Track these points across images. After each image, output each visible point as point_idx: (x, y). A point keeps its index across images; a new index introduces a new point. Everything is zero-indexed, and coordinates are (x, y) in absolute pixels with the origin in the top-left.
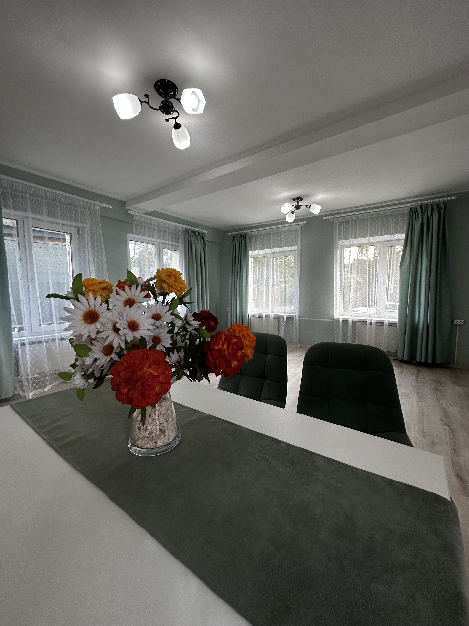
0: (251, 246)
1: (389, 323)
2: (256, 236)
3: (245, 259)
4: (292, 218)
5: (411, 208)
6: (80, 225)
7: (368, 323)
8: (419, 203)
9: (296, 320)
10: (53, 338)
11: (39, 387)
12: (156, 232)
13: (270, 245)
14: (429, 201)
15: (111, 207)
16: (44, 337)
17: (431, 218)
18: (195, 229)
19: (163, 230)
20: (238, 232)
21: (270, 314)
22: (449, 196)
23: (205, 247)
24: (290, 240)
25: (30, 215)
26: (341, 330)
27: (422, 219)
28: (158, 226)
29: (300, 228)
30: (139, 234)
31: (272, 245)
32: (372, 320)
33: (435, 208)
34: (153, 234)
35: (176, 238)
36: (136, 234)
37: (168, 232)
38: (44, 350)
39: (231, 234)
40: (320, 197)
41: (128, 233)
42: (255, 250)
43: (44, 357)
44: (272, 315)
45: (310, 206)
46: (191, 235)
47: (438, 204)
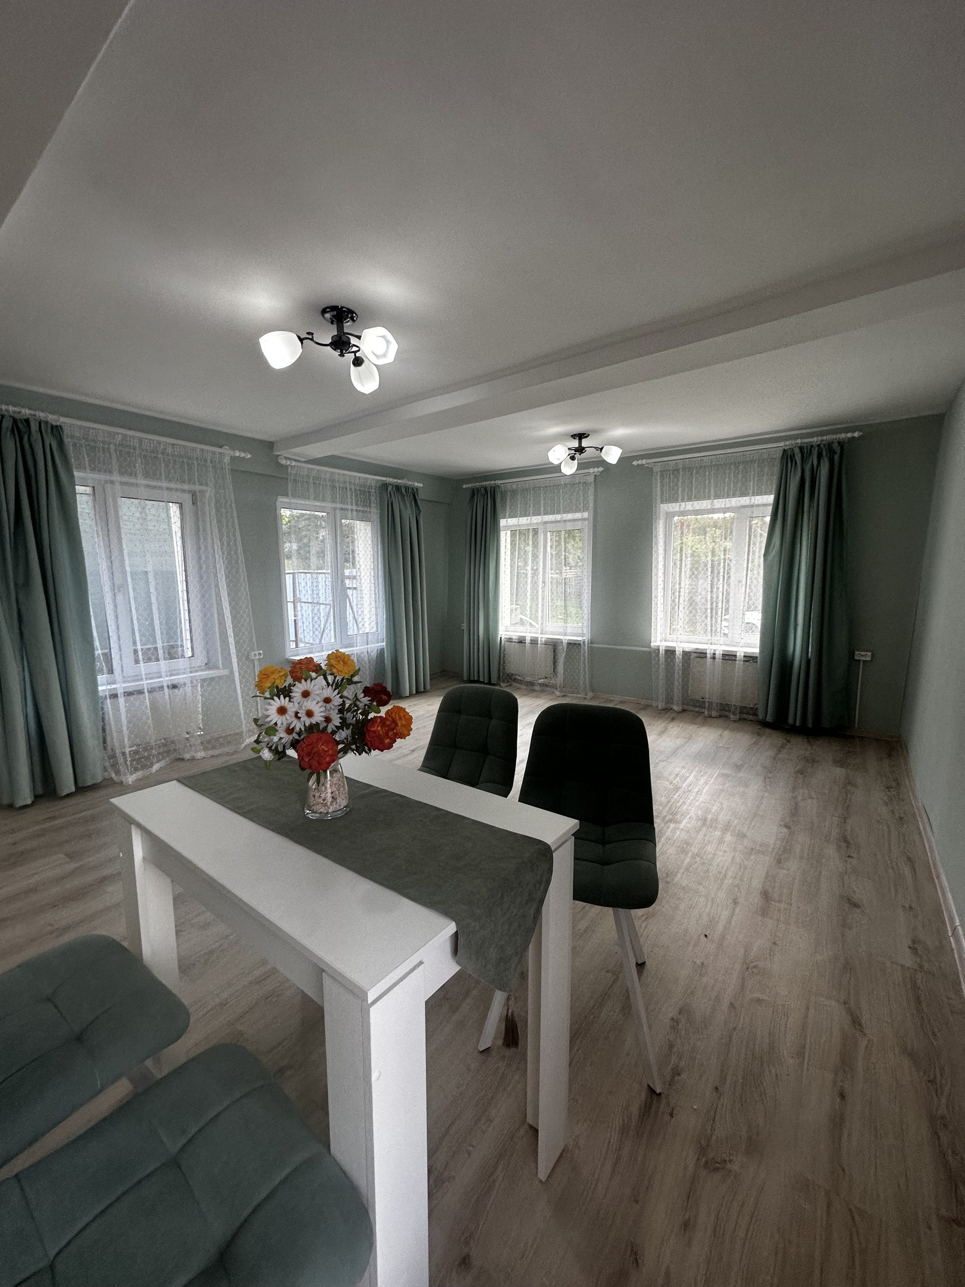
0: (505, 509)
1: (744, 656)
2: (513, 491)
3: (494, 534)
4: (571, 468)
5: (784, 451)
6: (197, 488)
7: (708, 656)
8: (799, 441)
9: (584, 649)
10: (160, 685)
11: (141, 766)
12: (328, 492)
13: (539, 510)
14: (815, 439)
15: (249, 456)
16: (145, 684)
17: (817, 469)
18: (400, 481)
19: (341, 485)
20: (481, 484)
21: (539, 636)
22: (849, 432)
23: (419, 514)
24: (574, 501)
25: (116, 477)
26: (662, 667)
27: (803, 471)
28: (333, 481)
29: (593, 480)
30: (299, 497)
31: (542, 509)
32: (715, 650)
33: (824, 453)
34: (324, 496)
35: (364, 501)
36: (294, 496)
37: (351, 489)
38: (146, 707)
39: (467, 486)
40: (620, 432)
41: (279, 497)
42: (512, 516)
43: (148, 719)
44: (542, 638)
45: (602, 449)
46: (392, 495)
47: (830, 445)
